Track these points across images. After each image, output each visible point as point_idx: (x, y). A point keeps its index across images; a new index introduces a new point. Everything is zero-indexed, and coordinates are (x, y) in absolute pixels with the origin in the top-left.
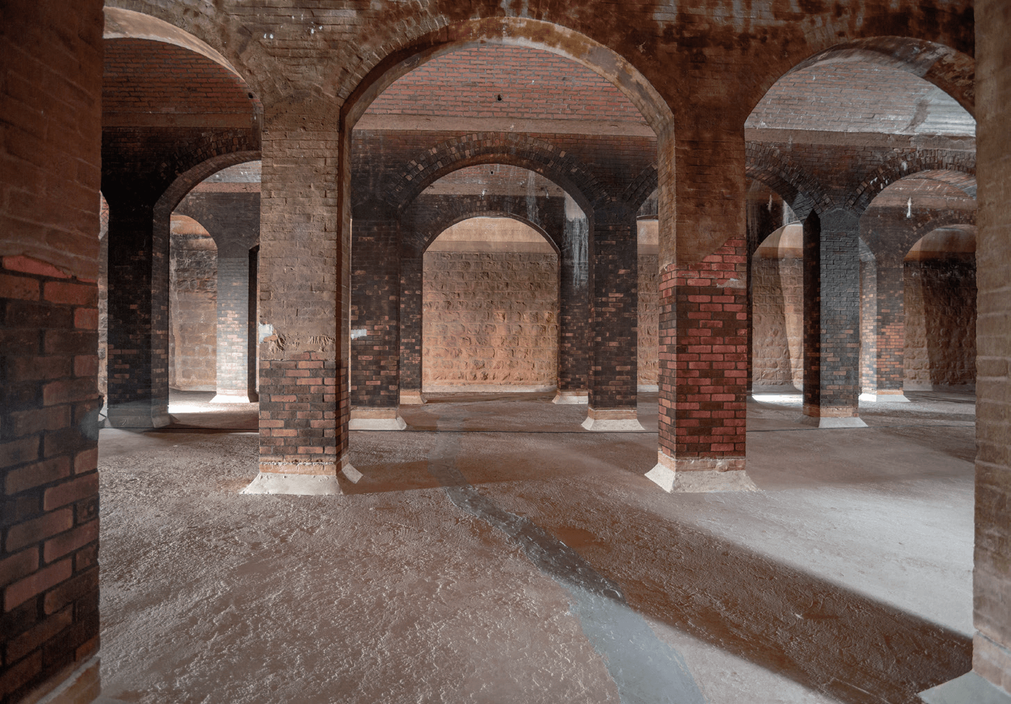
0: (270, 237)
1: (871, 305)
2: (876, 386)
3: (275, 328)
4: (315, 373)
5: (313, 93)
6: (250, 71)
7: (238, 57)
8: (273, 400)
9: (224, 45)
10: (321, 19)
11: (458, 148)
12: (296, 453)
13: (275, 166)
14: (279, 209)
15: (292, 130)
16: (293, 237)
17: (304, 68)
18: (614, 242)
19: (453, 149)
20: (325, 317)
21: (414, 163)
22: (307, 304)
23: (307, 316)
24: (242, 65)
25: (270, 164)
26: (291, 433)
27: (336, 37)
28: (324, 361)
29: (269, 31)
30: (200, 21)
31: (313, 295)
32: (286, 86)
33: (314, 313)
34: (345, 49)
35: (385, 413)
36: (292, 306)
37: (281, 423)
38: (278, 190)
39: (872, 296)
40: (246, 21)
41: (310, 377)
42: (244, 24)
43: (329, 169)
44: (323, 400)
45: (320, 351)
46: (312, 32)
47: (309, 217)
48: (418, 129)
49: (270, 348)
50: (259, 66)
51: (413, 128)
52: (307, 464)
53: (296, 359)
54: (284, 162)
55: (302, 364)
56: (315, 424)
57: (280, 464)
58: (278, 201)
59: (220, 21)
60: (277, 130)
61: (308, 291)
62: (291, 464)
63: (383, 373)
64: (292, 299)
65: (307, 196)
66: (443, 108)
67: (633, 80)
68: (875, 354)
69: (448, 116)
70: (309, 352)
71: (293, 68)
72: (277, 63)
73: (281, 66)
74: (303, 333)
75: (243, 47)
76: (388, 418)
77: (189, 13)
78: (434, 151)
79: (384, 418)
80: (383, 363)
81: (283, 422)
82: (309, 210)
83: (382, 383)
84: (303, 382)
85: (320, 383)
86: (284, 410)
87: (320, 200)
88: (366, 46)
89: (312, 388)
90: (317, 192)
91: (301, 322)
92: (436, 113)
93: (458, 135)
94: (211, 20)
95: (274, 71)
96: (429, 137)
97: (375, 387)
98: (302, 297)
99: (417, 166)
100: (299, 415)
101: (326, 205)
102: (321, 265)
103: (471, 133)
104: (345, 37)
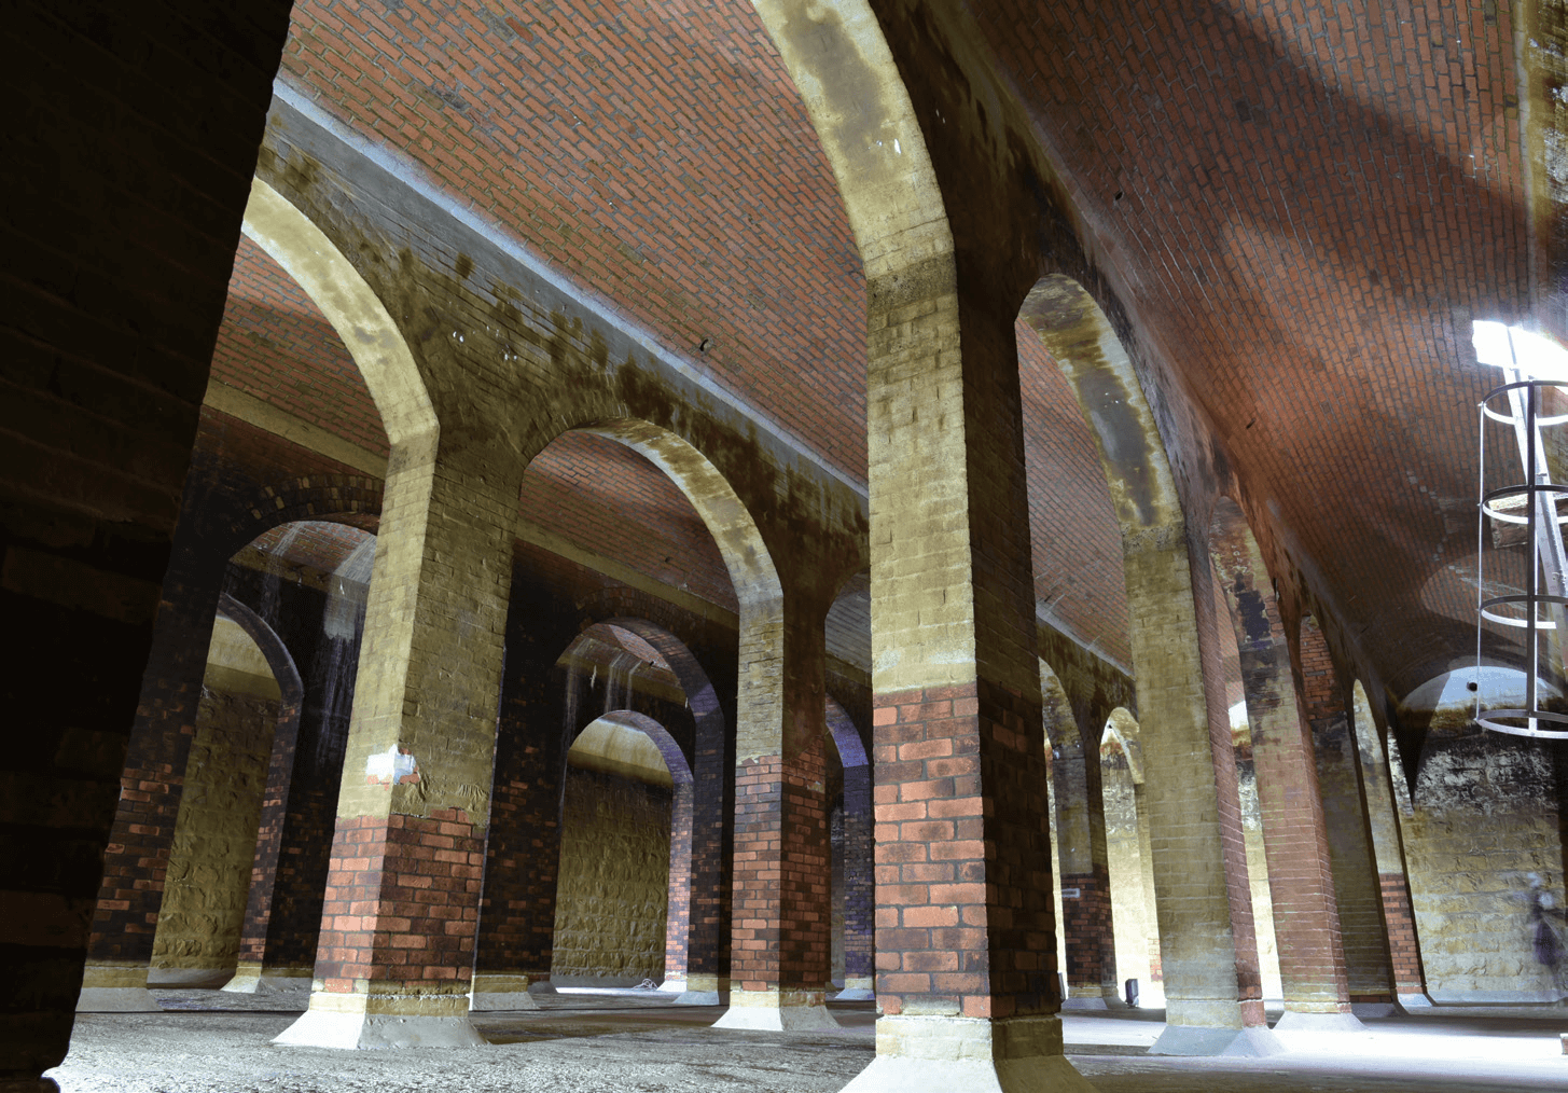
0: (428, 620)
1: (683, 847)
2: (685, 967)
3: (418, 762)
4: (460, 843)
5: (498, 436)
6: (431, 371)
7: (419, 345)
8: (400, 884)
9: (405, 320)
10: (516, 346)
11: (341, 491)
12: (420, 979)
13: (445, 516)
14: (444, 581)
15: (470, 476)
16: (454, 628)
17: (492, 399)
18: (524, 703)
19: (335, 490)
20: (480, 757)
21: (269, 490)
22: (460, 734)
23: (458, 753)
24: (423, 358)
25: (438, 512)
26: (417, 941)
27: (529, 377)
28: (473, 826)
29: (461, 332)
30: (379, 269)
31: (469, 721)
32: (469, 413)
33: (468, 750)
34: (537, 396)
35: (127, 975)
36: (442, 733)
37: (405, 925)
38: (445, 553)
39: (685, 833)
40: (435, 302)
41: (453, 850)
42: (432, 304)
43: (504, 546)
44: (465, 889)
45: (470, 808)
46: (506, 357)
47: (476, 605)
48: (287, 436)
49: (407, 795)
50: (443, 370)
51: (280, 432)
52: (433, 997)
53: (439, 818)
54: (455, 516)
55: (446, 828)
56: (452, 927)
57: (396, 997)
58: (443, 569)
59: (405, 284)
60: (452, 468)
61: (464, 715)
62: (412, 997)
63: (138, 884)
64: (444, 722)
65: (477, 576)
66: (336, 421)
67: (747, 543)
68: (687, 919)
69: (336, 434)
70: (457, 809)
71: (481, 393)
72: (464, 376)
73: (467, 384)
74: (453, 777)
75: (427, 335)
76: (130, 985)
77: (367, 251)
78: (306, 483)
79: (123, 986)
80: (142, 862)
81: (409, 922)
82: (478, 597)
83: (131, 906)
84: (442, 856)
85: (464, 860)
86: (413, 901)
87: (490, 585)
88: (555, 404)
89: (454, 868)
90: (489, 574)
91: (451, 760)
92: (322, 422)
93: (347, 471)
94: (394, 277)
95: (459, 386)
96: (304, 458)
97: (117, 914)
98: (455, 721)
99: (273, 499)
100: (433, 911)
101: (497, 594)
102: (483, 679)
103: (366, 476)
104: (539, 382)
